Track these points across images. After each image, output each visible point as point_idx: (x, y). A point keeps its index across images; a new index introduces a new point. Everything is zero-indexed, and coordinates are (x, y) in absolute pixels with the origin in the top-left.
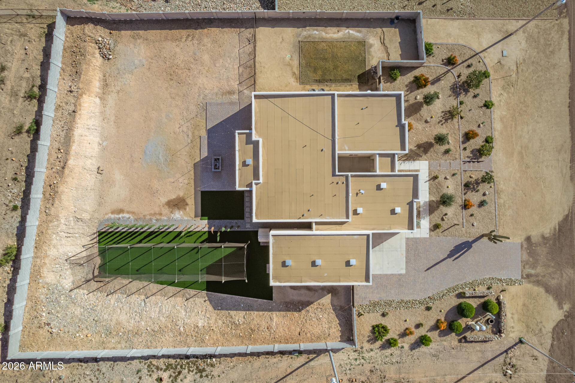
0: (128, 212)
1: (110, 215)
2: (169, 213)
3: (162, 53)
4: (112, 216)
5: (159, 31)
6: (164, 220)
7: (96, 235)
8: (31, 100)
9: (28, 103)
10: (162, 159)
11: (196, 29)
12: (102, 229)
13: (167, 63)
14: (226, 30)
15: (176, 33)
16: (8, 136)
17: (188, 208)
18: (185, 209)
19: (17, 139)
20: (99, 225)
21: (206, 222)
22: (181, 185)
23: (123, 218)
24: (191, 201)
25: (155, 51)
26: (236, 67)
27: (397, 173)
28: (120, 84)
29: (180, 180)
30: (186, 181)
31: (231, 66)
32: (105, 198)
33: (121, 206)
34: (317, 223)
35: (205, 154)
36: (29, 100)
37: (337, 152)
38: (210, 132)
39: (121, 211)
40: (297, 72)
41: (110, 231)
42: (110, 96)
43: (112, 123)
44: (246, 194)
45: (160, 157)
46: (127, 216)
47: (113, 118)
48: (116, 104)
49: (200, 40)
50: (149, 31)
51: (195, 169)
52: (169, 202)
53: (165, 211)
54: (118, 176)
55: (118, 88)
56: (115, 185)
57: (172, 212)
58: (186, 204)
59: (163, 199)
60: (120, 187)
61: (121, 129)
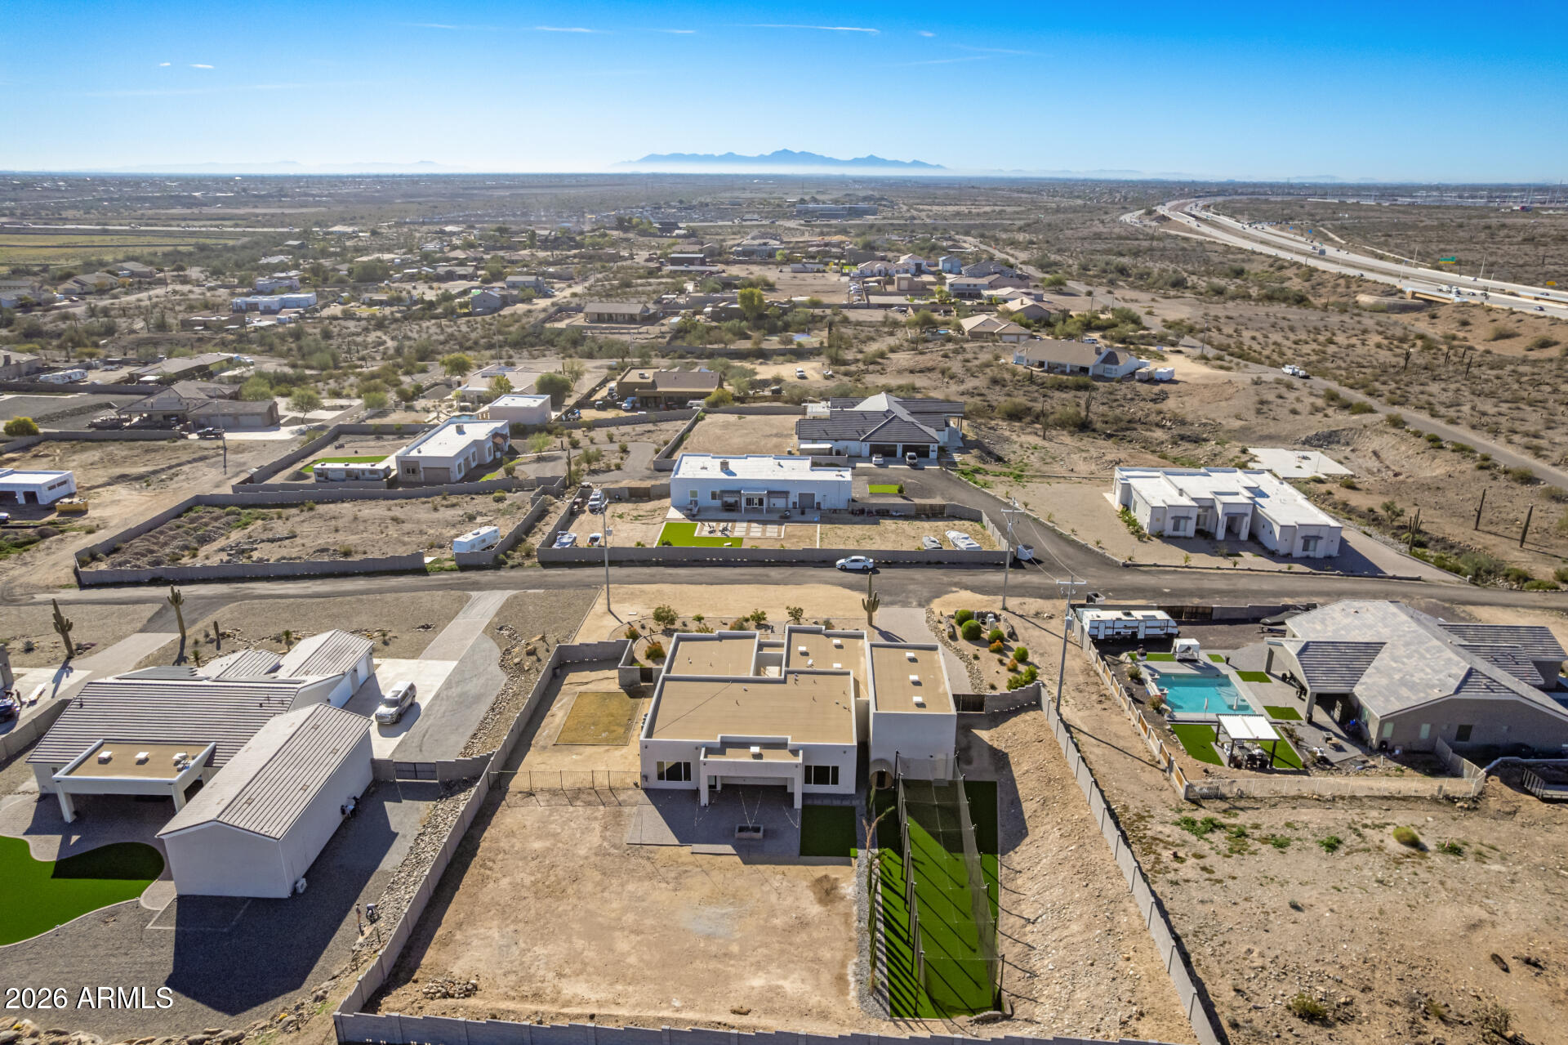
0: (844, 965)
1: (849, 998)
2: (843, 903)
3: (502, 902)
4: (853, 993)
5: (452, 906)
6: (859, 910)
7: (901, 1023)
10: (730, 909)
11: (474, 855)
12: (885, 1009)
13: (525, 895)
14: (494, 822)
15: (466, 882)
17: (834, 876)
18: (836, 879)
20: (877, 1017)
21: (861, 853)
22: (785, 883)
23: (856, 974)
24: (820, 871)
25: (492, 913)
26: (571, 809)
27: (785, 642)
28: (541, 973)
29: (776, 884)
30: (779, 877)
31: (568, 815)
32: (809, 1007)
33: (826, 977)
34: (857, 694)
35: (729, 849)
37: (751, 675)
38: (685, 838)
39: (841, 979)
40: (607, 748)
41: (887, 995)
42: (564, 992)
43: (631, 989)
44: (809, 802)
45: (724, 911)
46: (851, 969)
47: (619, 987)
48: (587, 981)
49: (499, 851)
50: (443, 921)
51: (755, 864)
52: (821, 901)
53: (841, 907)
54: (758, 982)
55: (551, 975)
56: (779, 987)
57: (842, 898)
58: (826, 877)
59: (814, 910)
60: (785, 978)
61: (649, 973)
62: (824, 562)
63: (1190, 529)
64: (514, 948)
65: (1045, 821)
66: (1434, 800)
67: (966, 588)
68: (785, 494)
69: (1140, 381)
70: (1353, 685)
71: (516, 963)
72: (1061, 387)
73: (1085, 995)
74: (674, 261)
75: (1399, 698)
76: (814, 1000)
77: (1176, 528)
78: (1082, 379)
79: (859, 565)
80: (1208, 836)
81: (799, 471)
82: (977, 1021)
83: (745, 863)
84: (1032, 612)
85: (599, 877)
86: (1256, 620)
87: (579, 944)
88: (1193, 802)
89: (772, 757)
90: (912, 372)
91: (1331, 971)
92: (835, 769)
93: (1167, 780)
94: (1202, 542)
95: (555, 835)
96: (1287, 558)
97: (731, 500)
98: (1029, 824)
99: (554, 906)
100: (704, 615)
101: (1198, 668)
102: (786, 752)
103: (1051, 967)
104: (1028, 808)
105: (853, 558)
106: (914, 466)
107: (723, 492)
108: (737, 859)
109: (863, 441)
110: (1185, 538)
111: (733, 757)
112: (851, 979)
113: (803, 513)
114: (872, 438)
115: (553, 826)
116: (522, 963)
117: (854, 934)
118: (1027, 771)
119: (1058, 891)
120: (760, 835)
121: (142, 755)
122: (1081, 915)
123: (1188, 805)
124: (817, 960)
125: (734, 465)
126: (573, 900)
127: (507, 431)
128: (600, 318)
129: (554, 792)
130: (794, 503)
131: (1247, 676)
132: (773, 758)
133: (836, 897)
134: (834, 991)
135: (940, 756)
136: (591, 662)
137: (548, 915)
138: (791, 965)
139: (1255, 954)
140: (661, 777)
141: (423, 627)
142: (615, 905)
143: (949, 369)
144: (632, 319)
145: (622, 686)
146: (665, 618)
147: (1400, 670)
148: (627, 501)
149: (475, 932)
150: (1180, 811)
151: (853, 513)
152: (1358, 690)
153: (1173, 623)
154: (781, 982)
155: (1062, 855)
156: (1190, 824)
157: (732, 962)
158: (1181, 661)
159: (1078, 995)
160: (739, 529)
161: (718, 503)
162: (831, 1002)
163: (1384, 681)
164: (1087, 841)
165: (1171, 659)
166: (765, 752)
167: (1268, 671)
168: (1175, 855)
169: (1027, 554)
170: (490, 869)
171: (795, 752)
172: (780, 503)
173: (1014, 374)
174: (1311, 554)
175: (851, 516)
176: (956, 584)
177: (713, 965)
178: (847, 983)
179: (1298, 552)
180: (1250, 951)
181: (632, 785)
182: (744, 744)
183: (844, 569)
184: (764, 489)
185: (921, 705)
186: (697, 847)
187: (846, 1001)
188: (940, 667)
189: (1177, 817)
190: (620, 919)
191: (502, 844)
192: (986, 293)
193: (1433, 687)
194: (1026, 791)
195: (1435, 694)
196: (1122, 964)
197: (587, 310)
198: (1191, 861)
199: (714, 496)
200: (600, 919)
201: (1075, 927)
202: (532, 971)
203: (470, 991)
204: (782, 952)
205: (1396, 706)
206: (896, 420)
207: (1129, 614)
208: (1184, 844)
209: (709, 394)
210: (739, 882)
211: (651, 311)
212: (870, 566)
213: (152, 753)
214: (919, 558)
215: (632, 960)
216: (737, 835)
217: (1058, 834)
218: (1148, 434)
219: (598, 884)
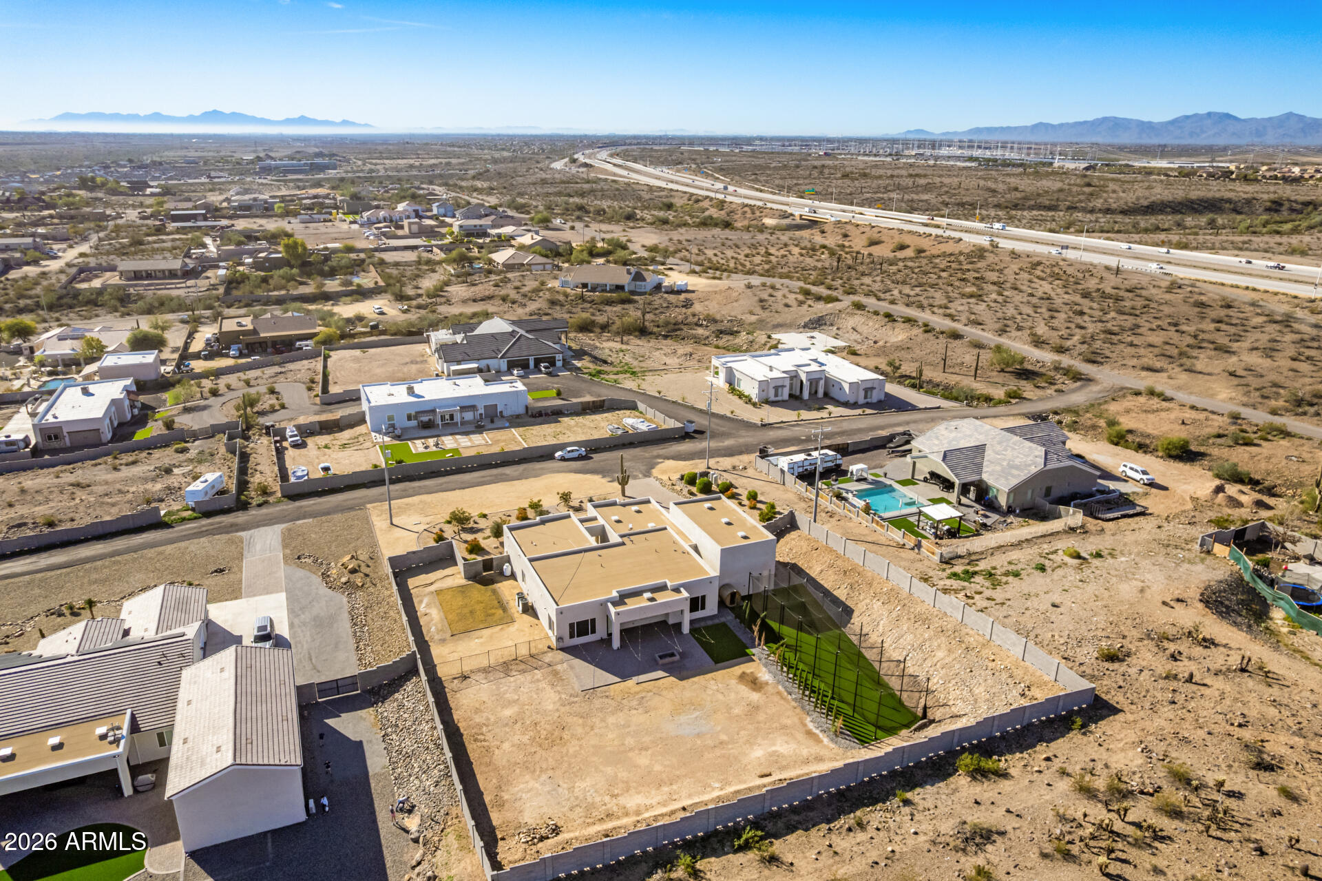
0: (805, 725)
1: (826, 743)
2: (771, 686)
3: (519, 761)
4: (826, 740)
5: (478, 777)
6: (785, 688)
7: (871, 747)
8: (701, 871)
9: (708, 873)
10: (697, 713)
11: (461, 735)
12: (853, 742)
13: (533, 750)
14: (452, 705)
15: (473, 756)
16: (792, 871)
17: (749, 671)
18: (752, 673)
19: (788, 858)
20: (855, 748)
21: (755, 651)
22: (720, 685)
23: (817, 728)
24: (737, 670)
25: (518, 771)
26: (512, 679)
27: (597, 515)
28: (598, 799)
29: (715, 688)
30: (712, 682)
31: (513, 684)
32: (805, 756)
33: (800, 736)
34: (685, 542)
35: (660, 674)
36: (702, 875)
37: (599, 544)
38: (624, 676)
39: (809, 733)
40: (500, 627)
41: (849, 733)
42: (628, 806)
43: (674, 787)
44: (694, 626)
45: (694, 716)
46: (811, 726)
47: (666, 789)
48: (639, 793)
49: (480, 726)
50: (482, 789)
51: (688, 678)
52: (754, 690)
53: (770, 689)
54: (758, 753)
55: (607, 799)
56: (775, 752)
57: (767, 683)
58: (744, 673)
59: (755, 696)
60: (774, 745)
61: (678, 773)
62: (542, 456)
63: (785, 395)
64: (560, 790)
65: (861, 598)
66: (1065, 532)
67: (668, 458)
68: (473, 408)
69: (667, 292)
70: (980, 473)
71: (572, 799)
72: (609, 302)
73: (982, 689)
74: (176, 218)
75: (1014, 476)
76: (805, 752)
77: (776, 395)
78: (623, 295)
79: (575, 454)
80: (972, 580)
81: (474, 387)
82: (915, 730)
83: (681, 679)
84: (730, 467)
85: (581, 721)
86: (883, 447)
87: (609, 770)
88: (947, 563)
89: (662, 598)
90: (475, 301)
91: (1099, 633)
92: (704, 597)
93: (918, 554)
94: (797, 403)
95: (516, 701)
96: (854, 405)
97: (425, 418)
98: (849, 603)
99: (564, 750)
100: (486, 512)
101: (870, 483)
102: (669, 592)
103: (941, 682)
104: (841, 594)
105: (569, 449)
106: (549, 374)
107: (417, 413)
108: (672, 678)
109: (502, 358)
110: (783, 401)
111: (633, 604)
112: (817, 731)
113: (492, 421)
114: (508, 355)
115: (508, 695)
116: (577, 798)
117: (794, 704)
118: (822, 571)
119: (909, 637)
120: (677, 658)
121: (54, 740)
122: (939, 646)
123: (944, 566)
124: (784, 727)
125: (418, 388)
126: (575, 742)
127: (134, 388)
128: (137, 275)
129: (486, 671)
130: (481, 415)
131: (904, 483)
132: (664, 598)
133: (761, 684)
134: (811, 742)
135: (765, 573)
136: (418, 567)
137: (566, 759)
138: (771, 736)
139: (1056, 637)
140: (572, 636)
141: (216, 571)
142: (610, 736)
143: (508, 296)
144: (172, 274)
145: (468, 578)
146: (460, 519)
147: (1004, 460)
148: (320, 433)
149: (516, 789)
150: (944, 570)
151: (533, 416)
152: (985, 477)
153: (839, 456)
154: (774, 748)
155: (894, 614)
156: (955, 575)
157: (730, 746)
158: (858, 480)
159: (976, 691)
160: (449, 442)
161: (414, 423)
162: (816, 749)
163: (998, 468)
164: (906, 602)
165: (850, 480)
166: (655, 595)
167: (913, 477)
168: (966, 596)
169: (691, 428)
170: (485, 740)
171: (676, 590)
172: (469, 416)
173: (566, 295)
174: (869, 400)
175: (533, 419)
176: (659, 456)
177: (718, 752)
178: (814, 734)
179: (861, 401)
180: (1053, 636)
181: (546, 649)
182: (637, 593)
183: (563, 459)
184: (455, 406)
185: (745, 538)
186: (635, 679)
187: (825, 746)
188: (734, 510)
189: (945, 574)
190: (623, 744)
191: (477, 720)
192: (494, 232)
193: (1030, 465)
194: (830, 584)
195: (1034, 470)
196: (991, 665)
197: (120, 268)
198: (977, 597)
199: (409, 418)
200: (609, 749)
201: (940, 654)
202: (589, 800)
203: (556, 830)
204: (758, 729)
205: (1014, 482)
206: (522, 339)
207: (809, 455)
208: (964, 588)
209: (315, 335)
210: (687, 694)
211: (191, 266)
212: (584, 454)
213: (64, 737)
214: (616, 442)
215: (657, 768)
216: (661, 662)
217: (880, 603)
218: (694, 332)
219: (584, 726)
